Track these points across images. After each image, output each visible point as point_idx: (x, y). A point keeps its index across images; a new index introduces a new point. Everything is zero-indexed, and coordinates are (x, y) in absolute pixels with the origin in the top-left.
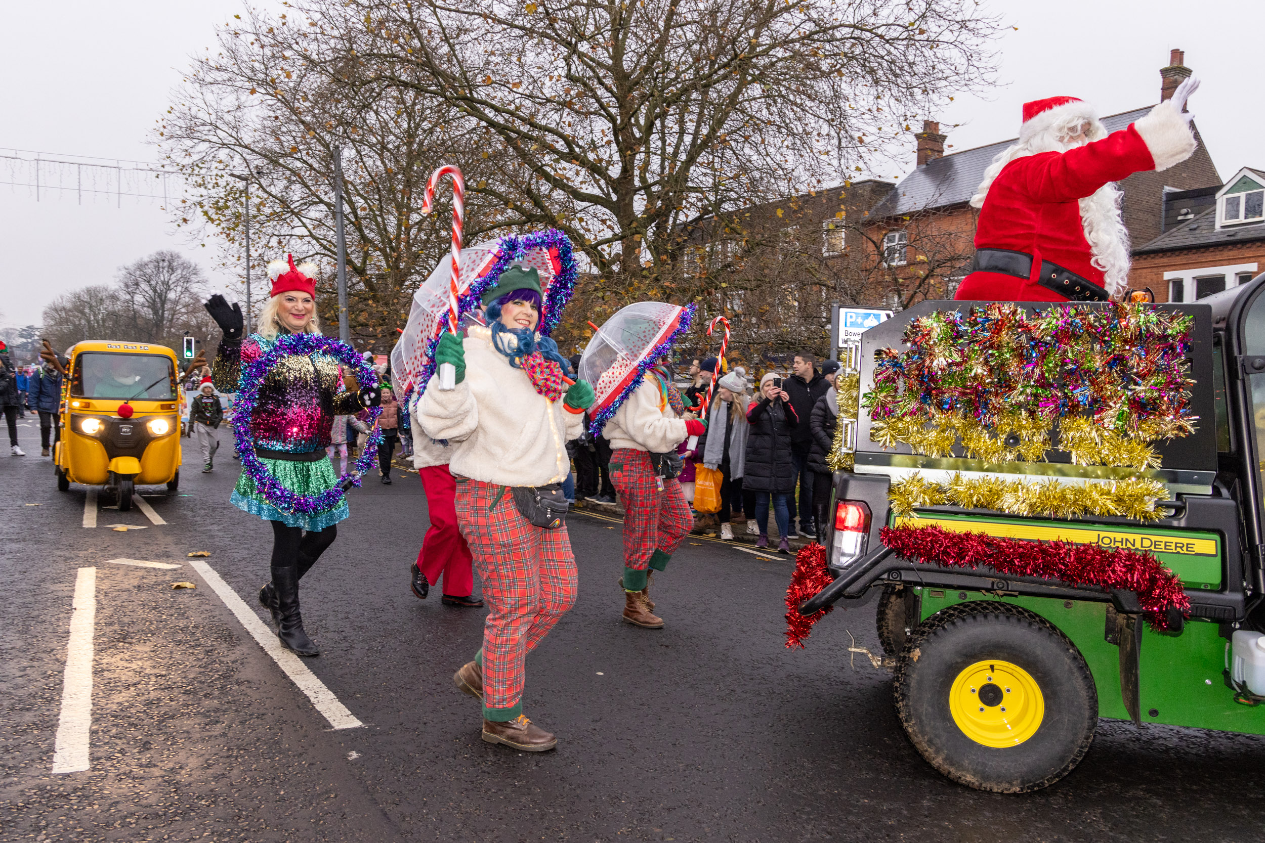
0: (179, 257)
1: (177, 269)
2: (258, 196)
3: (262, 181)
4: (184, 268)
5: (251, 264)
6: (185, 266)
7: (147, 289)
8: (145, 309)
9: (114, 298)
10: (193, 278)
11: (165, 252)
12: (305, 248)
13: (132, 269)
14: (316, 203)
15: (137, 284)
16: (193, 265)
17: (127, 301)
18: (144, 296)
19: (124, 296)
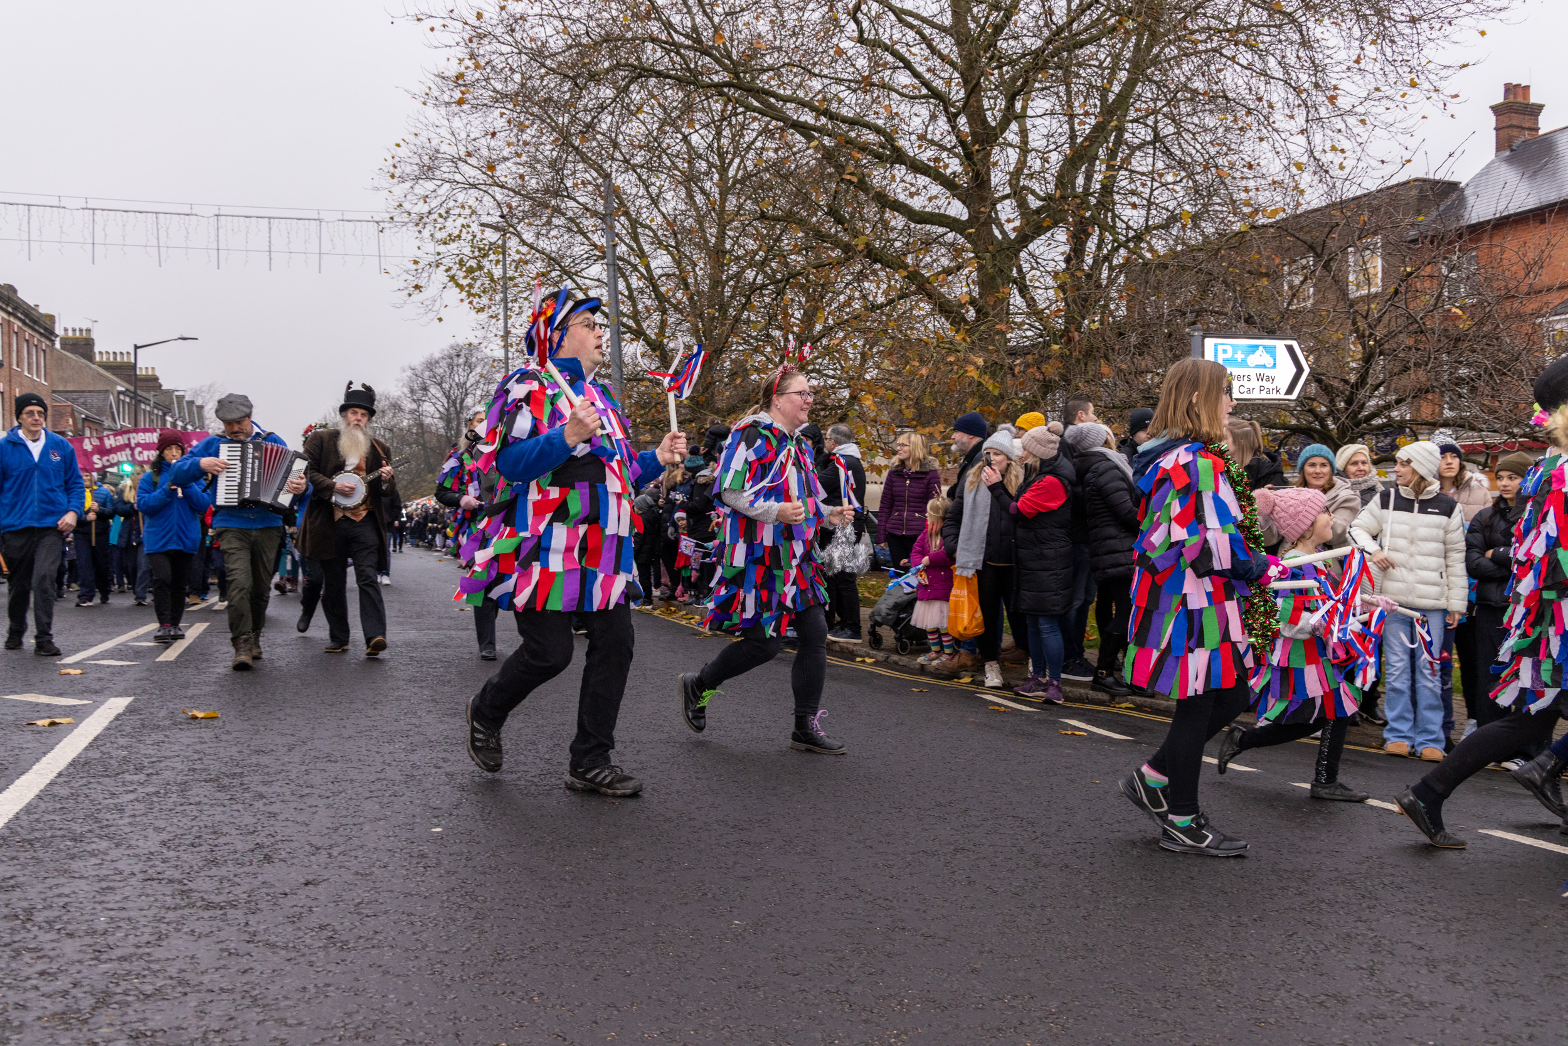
0: (477, 350)
1: (475, 367)
2: (518, 252)
4: (485, 365)
6: (484, 362)
7: (439, 395)
8: (436, 421)
9: (396, 407)
11: (460, 344)
13: (419, 368)
15: (425, 389)
17: (412, 412)
18: (434, 404)
19: (408, 405)
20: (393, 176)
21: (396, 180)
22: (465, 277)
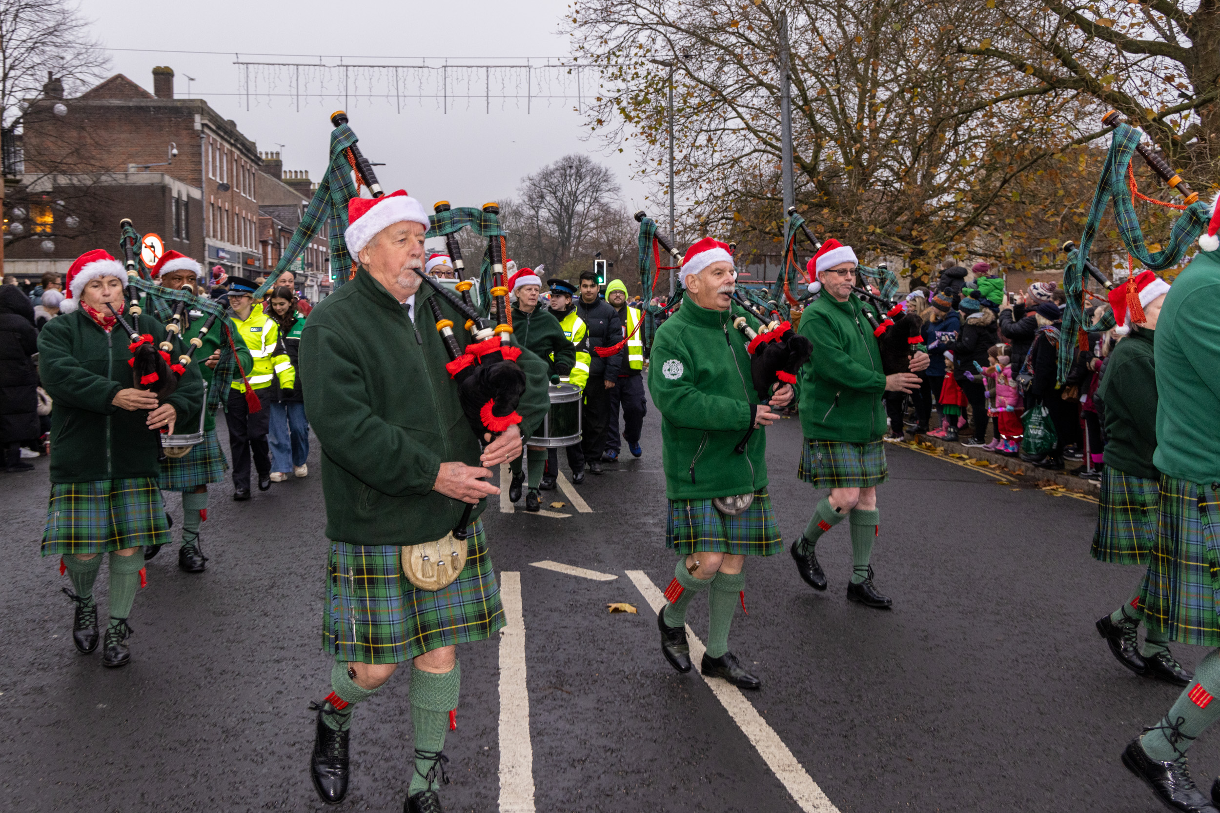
0: (587, 162)
1: (585, 176)
2: (684, 85)
3: (690, 65)
4: (594, 174)
5: (675, 168)
6: (596, 172)
7: (553, 202)
8: (550, 225)
9: (517, 214)
10: (604, 186)
11: (573, 156)
12: (741, 144)
13: (537, 179)
14: (752, 86)
15: (542, 197)
16: (604, 170)
17: (531, 217)
18: (549, 210)
19: (528, 212)
20: (575, 21)
21: (577, 25)
22: (635, 110)
